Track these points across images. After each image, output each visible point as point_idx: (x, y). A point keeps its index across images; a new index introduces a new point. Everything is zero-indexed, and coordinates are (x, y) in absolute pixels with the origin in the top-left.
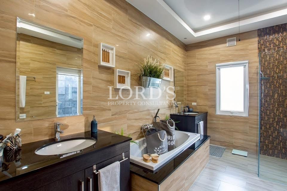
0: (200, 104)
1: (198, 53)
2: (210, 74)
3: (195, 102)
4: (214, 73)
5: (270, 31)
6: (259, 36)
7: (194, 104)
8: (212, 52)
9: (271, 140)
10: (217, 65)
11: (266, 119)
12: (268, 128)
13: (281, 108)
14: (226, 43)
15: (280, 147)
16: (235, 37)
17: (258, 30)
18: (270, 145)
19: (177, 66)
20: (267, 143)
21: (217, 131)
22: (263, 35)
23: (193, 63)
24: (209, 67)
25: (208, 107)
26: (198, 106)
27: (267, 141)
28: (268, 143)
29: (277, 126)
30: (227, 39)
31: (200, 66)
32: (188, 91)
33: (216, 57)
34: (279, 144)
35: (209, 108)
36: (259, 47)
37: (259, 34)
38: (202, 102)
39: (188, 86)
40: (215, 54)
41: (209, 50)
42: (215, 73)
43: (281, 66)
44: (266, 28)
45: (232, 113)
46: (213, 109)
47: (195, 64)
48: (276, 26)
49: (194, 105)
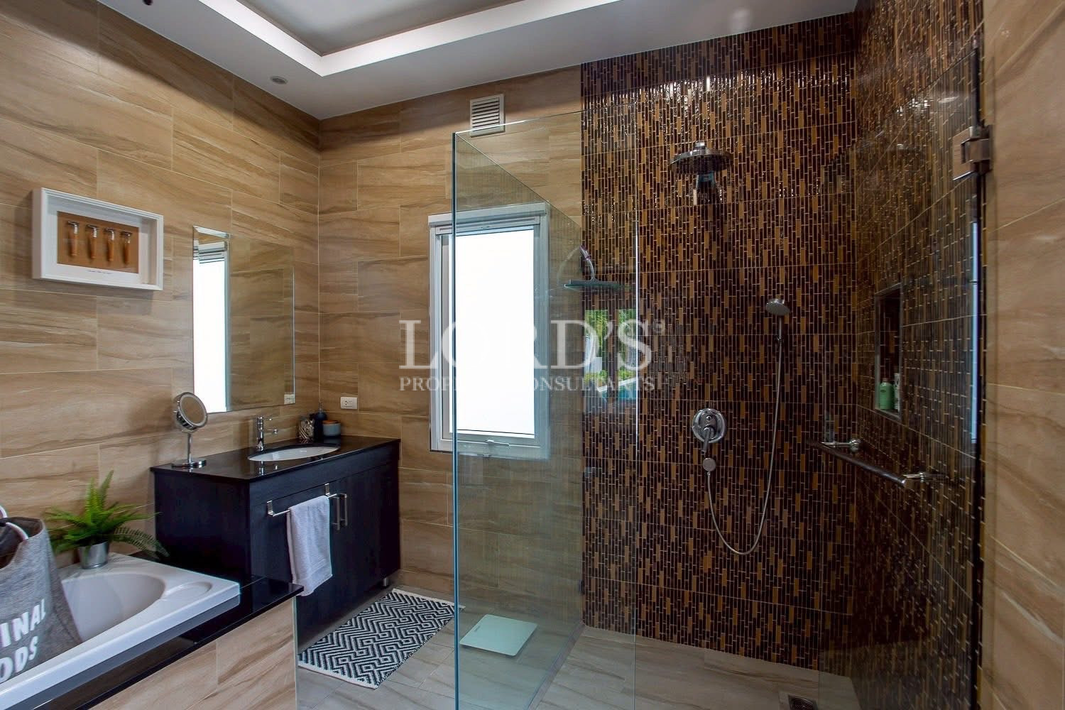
0: (371, 405)
1: (364, 162)
2: (408, 261)
3: (353, 391)
4: (421, 256)
5: (622, 74)
6: (587, 94)
7: (348, 401)
8: (417, 157)
9: (627, 560)
10: (432, 219)
11: (610, 473)
12: (617, 509)
13: (659, 421)
14: (468, 119)
15: (658, 589)
16: (501, 97)
17: (585, 67)
18: (623, 583)
19: (227, 217)
20: (613, 578)
21: (438, 527)
22: (599, 93)
23: (345, 210)
24: (402, 229)
25: (399, 417)
26: (363, 413)
27: (613, 568)
28: (618, 574)
29: (648, 499)
30: (472, 102)
31: (370, 221)
32: (325, 339)
33: (432, 183)
34: (652, 578)
35: (405, 421)
36: (586, 144)
37: (586, 86)
38: (378, 393)
39: (327, 319)
40: (425, 167)
41: (404, 150)
42: (427, 259)
43: (659, 231)
44: (610, 62)
45: (491, 445)
46: (418, 424)
47: (352, 214)
48: (644, 55)
49: (349, 406)
